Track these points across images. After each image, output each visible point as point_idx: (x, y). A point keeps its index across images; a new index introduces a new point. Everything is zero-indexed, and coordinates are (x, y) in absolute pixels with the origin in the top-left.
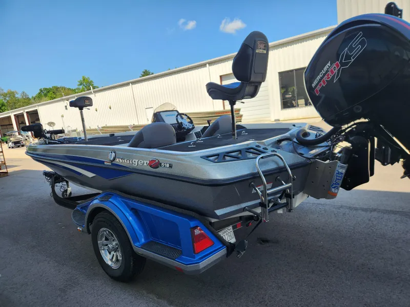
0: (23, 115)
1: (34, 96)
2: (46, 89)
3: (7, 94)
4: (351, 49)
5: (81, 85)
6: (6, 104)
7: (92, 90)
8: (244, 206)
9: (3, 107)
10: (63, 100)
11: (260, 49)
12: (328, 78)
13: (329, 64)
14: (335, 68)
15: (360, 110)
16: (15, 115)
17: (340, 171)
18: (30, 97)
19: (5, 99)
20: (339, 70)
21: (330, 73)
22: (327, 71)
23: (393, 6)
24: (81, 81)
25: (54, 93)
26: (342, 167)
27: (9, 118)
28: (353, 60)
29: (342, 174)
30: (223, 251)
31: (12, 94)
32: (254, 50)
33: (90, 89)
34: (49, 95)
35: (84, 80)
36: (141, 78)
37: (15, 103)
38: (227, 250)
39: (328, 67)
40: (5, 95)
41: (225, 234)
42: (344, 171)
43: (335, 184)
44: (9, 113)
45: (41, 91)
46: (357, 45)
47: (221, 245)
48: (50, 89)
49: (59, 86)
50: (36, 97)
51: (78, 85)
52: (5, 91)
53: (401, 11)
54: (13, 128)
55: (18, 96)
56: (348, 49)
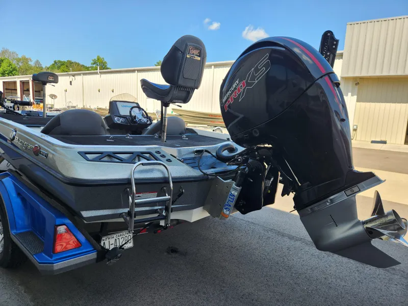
0: (29, 83)
1: (48, 66)
2: (60, 62)
3: (20, 59)
4: (257, 70)
5: (94, 63)
6: (18, 69)
7: (98, 71)
8: (121, 212)
9: (14, 72)
10: (69, 75)
11: (193, 54)
12: (235, 96)
13: (237, 82)
14: (241, 86)
15: (258, 134)
16: (21, 81)
17: (232, 193)
18: (44, 67)
19: (18, 64)
20: (244, 90)
21: (237, 91)
22: (235, 89)
23: (329, 34)
24: (95, 59)
25: (67, 66)
26: (235, 189)
27: (15, 83)
28: (256, 82)
29: (234, 196)
30: (93, 255)
31: (25, 60)
32: (183, 53)
33: (97, 70)
34: (62, 67)
35: (98, 59)
36: (155, 67)
37: (26, 70)
38: (98, 254)
39: (236, 85)
40: (19, 60)
41: (120, 238)
42: (236, 194)
43: (227, 205)
44: (15, 78)
45: (55, 62)
46: (262, 67)
47: (92, 249)
48: (65, 62)
49: (73, 61)
50: (49, 67)
51: (92, 64)
52: (20, 56)
53: (337, 41)
54: (17, 93)
55: (32, 63)
56: (255, 69)
